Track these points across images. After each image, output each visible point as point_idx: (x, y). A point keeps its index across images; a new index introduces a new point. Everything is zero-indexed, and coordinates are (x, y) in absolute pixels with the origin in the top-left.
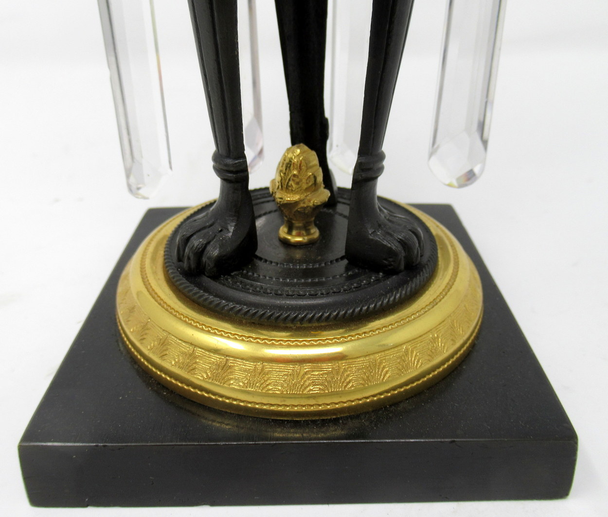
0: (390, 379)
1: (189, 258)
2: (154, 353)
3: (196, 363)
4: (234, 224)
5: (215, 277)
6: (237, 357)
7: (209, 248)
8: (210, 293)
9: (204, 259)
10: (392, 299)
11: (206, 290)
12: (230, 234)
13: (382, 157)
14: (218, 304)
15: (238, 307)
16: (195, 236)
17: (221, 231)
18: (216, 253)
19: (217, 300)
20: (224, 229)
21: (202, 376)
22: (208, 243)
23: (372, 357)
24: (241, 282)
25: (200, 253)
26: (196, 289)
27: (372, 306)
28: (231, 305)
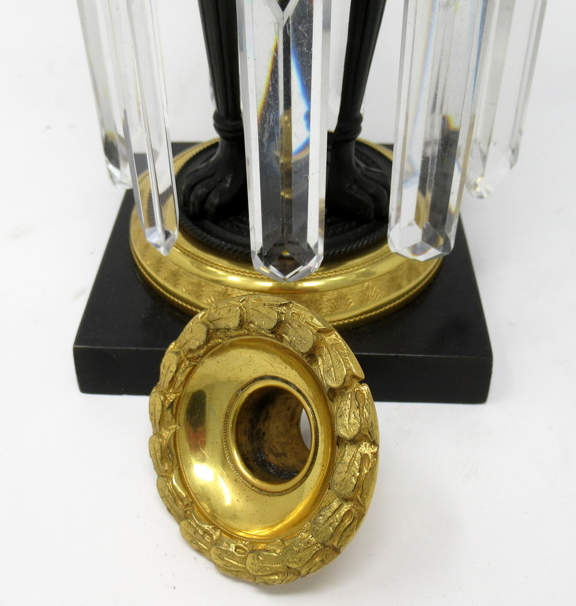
0: (352, 308)
1: (194, 205)
2: (168, 282)
3: (202, 291)
4: (231, 176)
5: (216, 222)
6: (234, 287)
7: (211, 197)
8: (212, 235)
9: (207, 206)
10: (360, 244)
11: (209, 232)
12: (228, 185)
13: (359, 119)
14: (219, 245)
15: (235, 247)
16: (199, 186)
17: (220, 181)
18: (216, 201)
19: (218, 241)
20: (223, 180)
21: (207, 301)
22: (210, 192)
23: (340, 290)
24: (237, 226)
25: (203, 200)
26: (200, 231)
27: (343, 250)
28: (229, 245)
